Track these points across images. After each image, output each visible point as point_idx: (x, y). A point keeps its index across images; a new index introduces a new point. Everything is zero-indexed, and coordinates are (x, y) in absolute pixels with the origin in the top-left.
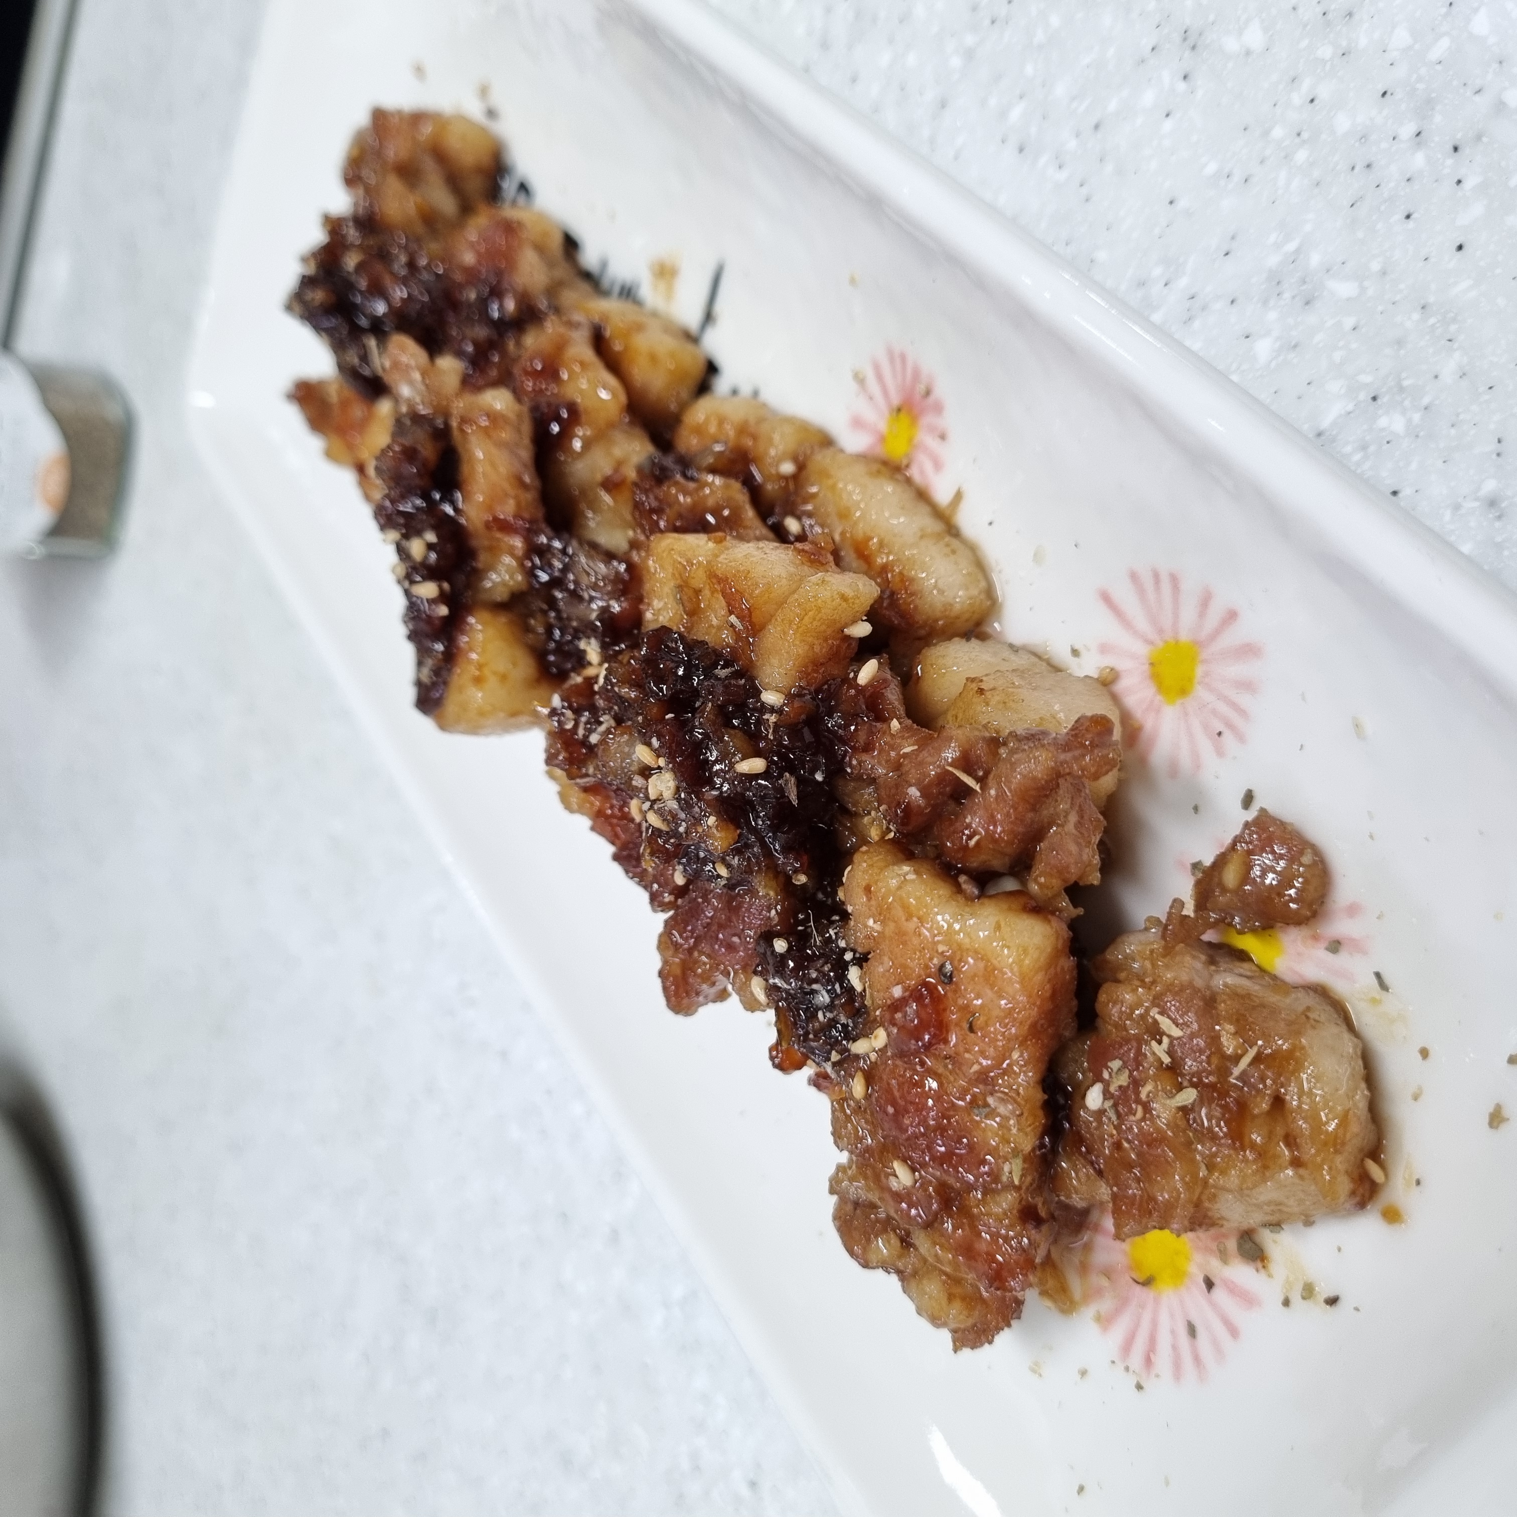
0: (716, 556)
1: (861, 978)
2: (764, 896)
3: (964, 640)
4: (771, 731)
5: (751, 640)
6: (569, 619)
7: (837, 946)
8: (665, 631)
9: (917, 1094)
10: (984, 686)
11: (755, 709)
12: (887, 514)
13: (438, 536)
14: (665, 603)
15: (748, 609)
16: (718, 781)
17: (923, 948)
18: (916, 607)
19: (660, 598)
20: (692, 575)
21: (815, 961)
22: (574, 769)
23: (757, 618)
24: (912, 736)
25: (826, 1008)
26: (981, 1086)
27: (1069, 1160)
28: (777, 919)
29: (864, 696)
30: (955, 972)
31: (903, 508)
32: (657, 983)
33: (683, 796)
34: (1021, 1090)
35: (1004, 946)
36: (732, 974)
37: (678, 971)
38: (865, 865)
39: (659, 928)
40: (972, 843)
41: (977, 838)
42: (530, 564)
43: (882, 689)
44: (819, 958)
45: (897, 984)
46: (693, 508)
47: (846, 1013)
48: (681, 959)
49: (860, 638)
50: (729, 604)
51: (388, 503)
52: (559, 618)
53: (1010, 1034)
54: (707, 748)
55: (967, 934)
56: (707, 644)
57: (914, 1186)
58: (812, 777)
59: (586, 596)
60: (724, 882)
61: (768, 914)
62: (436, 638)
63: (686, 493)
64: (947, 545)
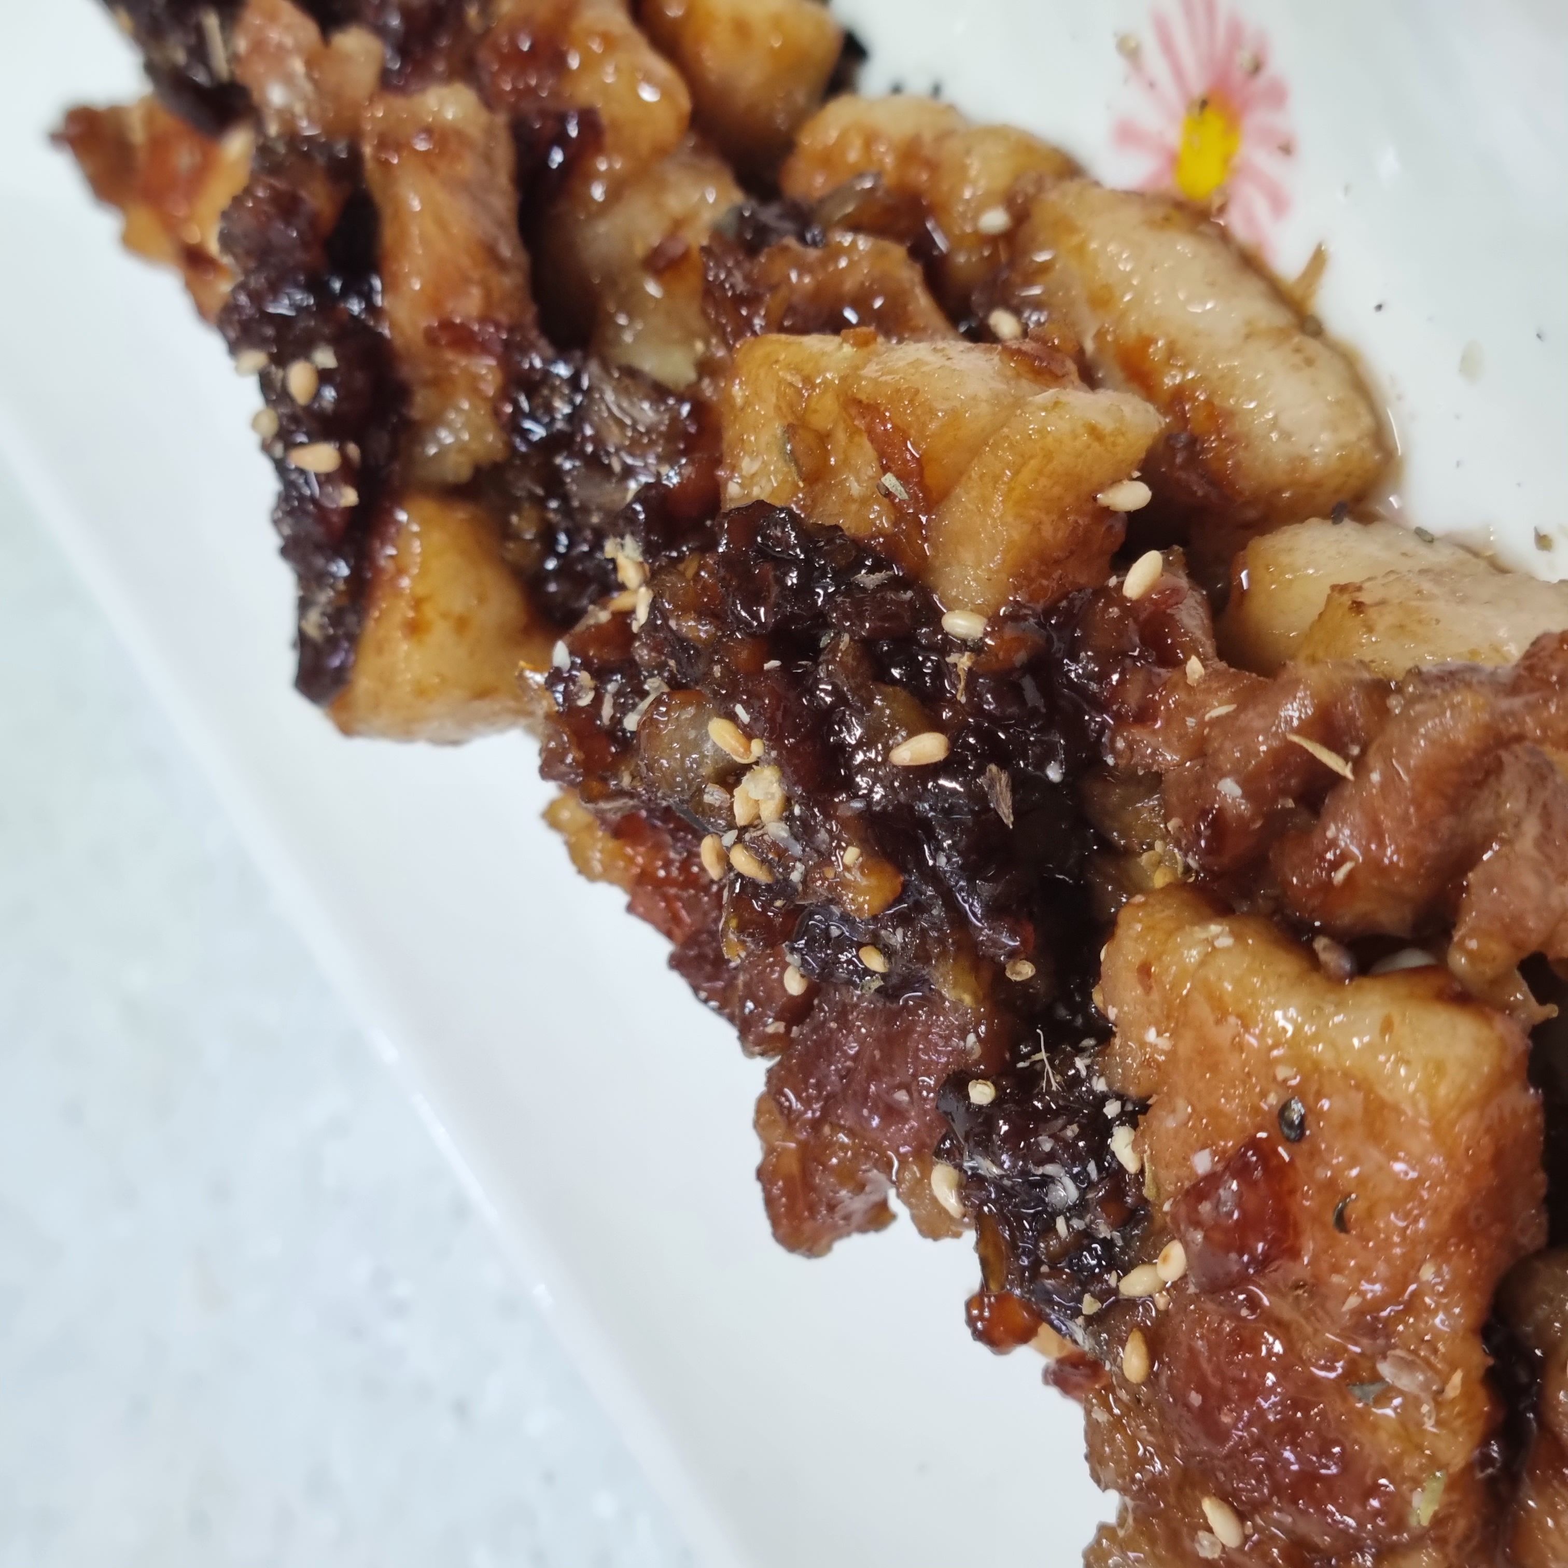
0: (856, 368)
1: (1136, 1145)
2: (956, 1006)
3: (1330, 522)
4: (961, 686)
5: (924, 519)
6: (585, 510)
7: (1091, 1091)
8: (761, 509)
9: (1242, 1366)
10: (1363, 597)
11: (932, 648)
12: (1181, 296)
13: (339, 356)
14: (763, 462)
15: (917, 459)
16: (862, 781)
17: (1249, 1075)
18: (1237, 465)
19: (754, 455)
20: (813, 405)
21: (1050, 1120)
22: (595, 785)
23: (932, 477)
24: (1227, 686)
25: (1069, 1209)
26: (1366, 1341)
27: (1539, 1495)
28: (977, 1052)
29: (1136, 620)
30: (1310, 1119)
31: (1212, 284)
32: (755, 1192)
33: (797, 810)
34: (1441, 1347)
35: (1400, 1061)
36: (896, 1164)
37: (792, 1166)
38: (1139, 927)
39: (759, 1086)
40: (1339, 876)
41: (1347, 867)
42: (509, 409)
43: (1171, 606)
44: (1056, 1114)
45: (1203, 1148)
46: (817, 294)
47: (1108, 1216)
48: (799, 1142)
49: (1129, 513)
50: (881, 454)
51: (243, 299)
52: (566, 510)
53: (1416, 1231)
54: (842, 722)
55: (1332, 1044)
56: (842, 530)
57: (1240, 1549)
58: (1038, 773)
59: (617, 467)
60: (877, 984)
61: (962, 1043)
62: (335, 551)
63: (803, 268)
64: (1297, 350)
